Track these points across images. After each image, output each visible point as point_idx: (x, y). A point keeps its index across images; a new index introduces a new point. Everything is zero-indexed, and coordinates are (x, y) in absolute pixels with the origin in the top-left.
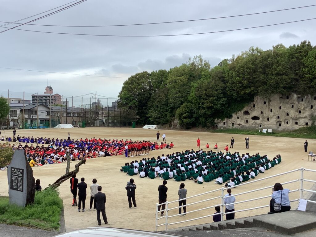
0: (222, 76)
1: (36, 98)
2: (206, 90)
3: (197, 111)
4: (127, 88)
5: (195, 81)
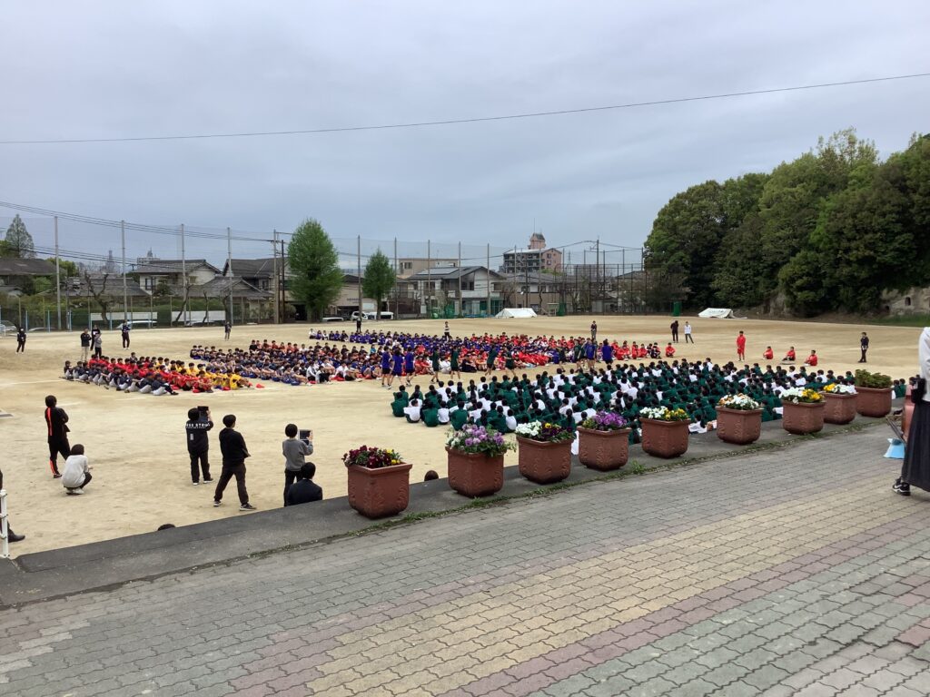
0: (900, 175)
4: (663, 224)
5: (830, 195)
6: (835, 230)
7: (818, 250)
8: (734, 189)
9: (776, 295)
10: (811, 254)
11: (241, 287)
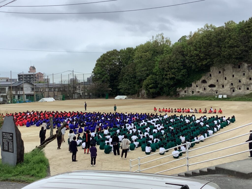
0: (182, 50)
1: (21, 77)
2: (168, 64)
3: (161, 82)
4: (99, 65)
6: (162, 68)
8: (123, 53)
9: (141, 90)
10: (154, 76)
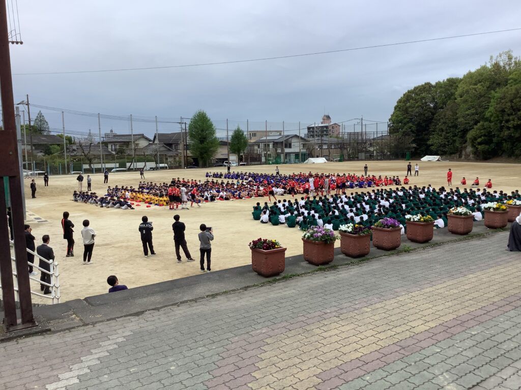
2: (512, 101)
3: (499, 133)
4: (400, 108)
5: (497, 90)
6: (501, 109)
7: (490, 121)
8: (441, 87)
9: (466, 147)
10: (486, 124)
11: (164, 149)
